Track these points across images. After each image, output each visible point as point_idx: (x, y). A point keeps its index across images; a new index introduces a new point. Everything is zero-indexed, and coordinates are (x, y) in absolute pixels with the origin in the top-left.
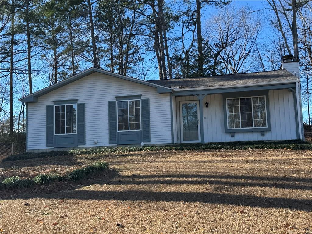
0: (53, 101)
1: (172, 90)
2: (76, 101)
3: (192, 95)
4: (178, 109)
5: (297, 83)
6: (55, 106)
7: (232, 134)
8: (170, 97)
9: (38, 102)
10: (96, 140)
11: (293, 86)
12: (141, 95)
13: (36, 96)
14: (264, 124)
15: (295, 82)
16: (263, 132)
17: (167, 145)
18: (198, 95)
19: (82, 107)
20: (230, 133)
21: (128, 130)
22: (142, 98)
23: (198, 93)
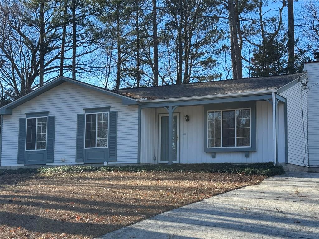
0: (26, 114)
2: (47, 113)
3: (162, 107)
4: (157, 123)
5: (273, 94)
6: (27, 118)
8: (139, 109)
9: (13, 114)
10: (63, 158)
12: (109, 108)
13: (8, 107)
14: (247, 143)
15: (272, 93)
16: (247, 153)
18: (168, 107)
19: (52, 120)
21: (95, 147)
22: (110, 111)
23: (167, 105)
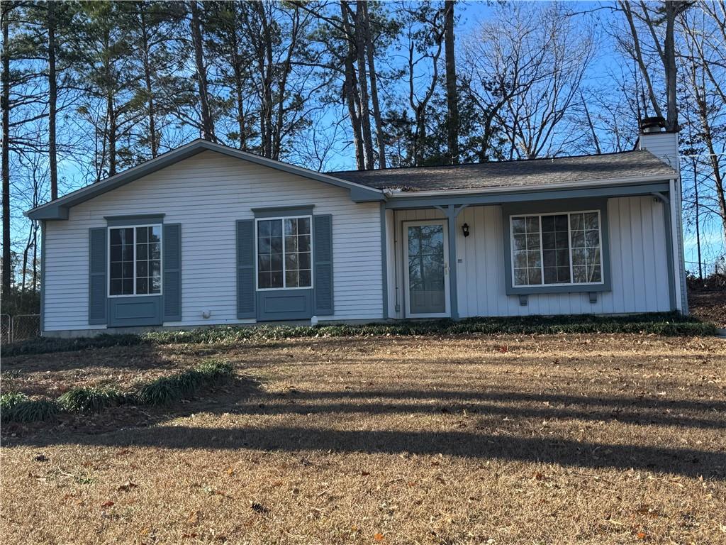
0: (106, 218)
1: (385, 195)
2: (159, 218)
3: (432, 207)
4: (399, 239)
5: (672, 182)
6: (109, 228)
7: (523, 297)
8: (381, 210)
9: (70, 219)
10: (206, 311)
11: (663, 188)
12: (312, 207)
14: (596, 277)
15: (669, 180)
16: (592, 295)
17: (371, 322)
18: (446, 207)
19: (174, 232)
20: (519, 296)
21: (282, 287)
22: (314, 214)
23: (444, 202)
